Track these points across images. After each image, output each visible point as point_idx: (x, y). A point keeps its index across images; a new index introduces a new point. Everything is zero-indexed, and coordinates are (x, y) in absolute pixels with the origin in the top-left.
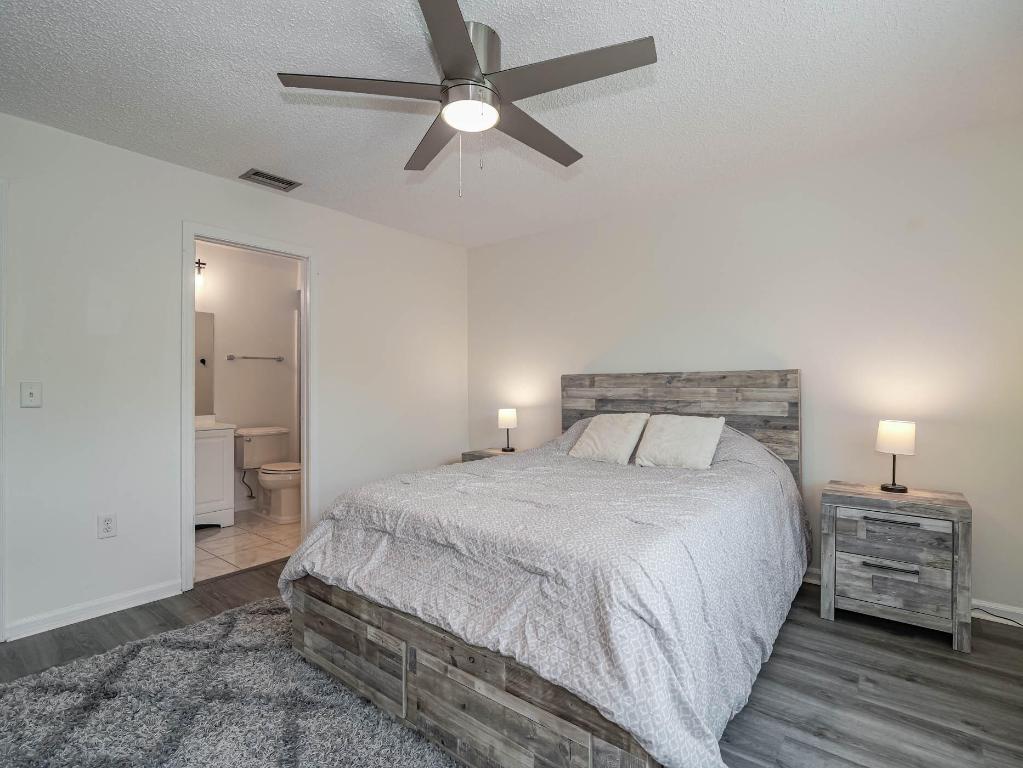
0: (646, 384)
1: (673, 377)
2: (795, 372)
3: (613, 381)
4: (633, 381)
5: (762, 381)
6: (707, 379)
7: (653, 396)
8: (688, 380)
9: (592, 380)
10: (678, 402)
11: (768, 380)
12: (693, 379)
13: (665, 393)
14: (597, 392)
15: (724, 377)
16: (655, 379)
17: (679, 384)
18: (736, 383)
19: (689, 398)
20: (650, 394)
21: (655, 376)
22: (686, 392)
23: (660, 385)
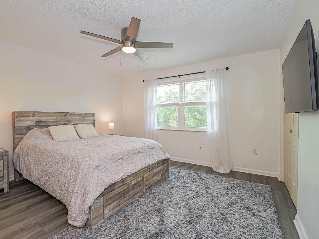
0: (57, 116)
1: (66, 114)
2: (95, 113)
3: (44, 114)
4: (52, 114)
5: (88, 115)
6: (76, 115)
7: (60, 120)
8: (71, 115)
9: (34, 114)
10: (68, 121)
11: (90, 115)
12: (72, 115)
13: (64, 118)
14: (37, 118)
15: (81, 114)
16: (61, 114)
17: (69, 116)
18: (83, 116)
19: (71, 120)
20: (59, 119)
21: (61, 113)
22: (71, 118)
23: (62, 116)
